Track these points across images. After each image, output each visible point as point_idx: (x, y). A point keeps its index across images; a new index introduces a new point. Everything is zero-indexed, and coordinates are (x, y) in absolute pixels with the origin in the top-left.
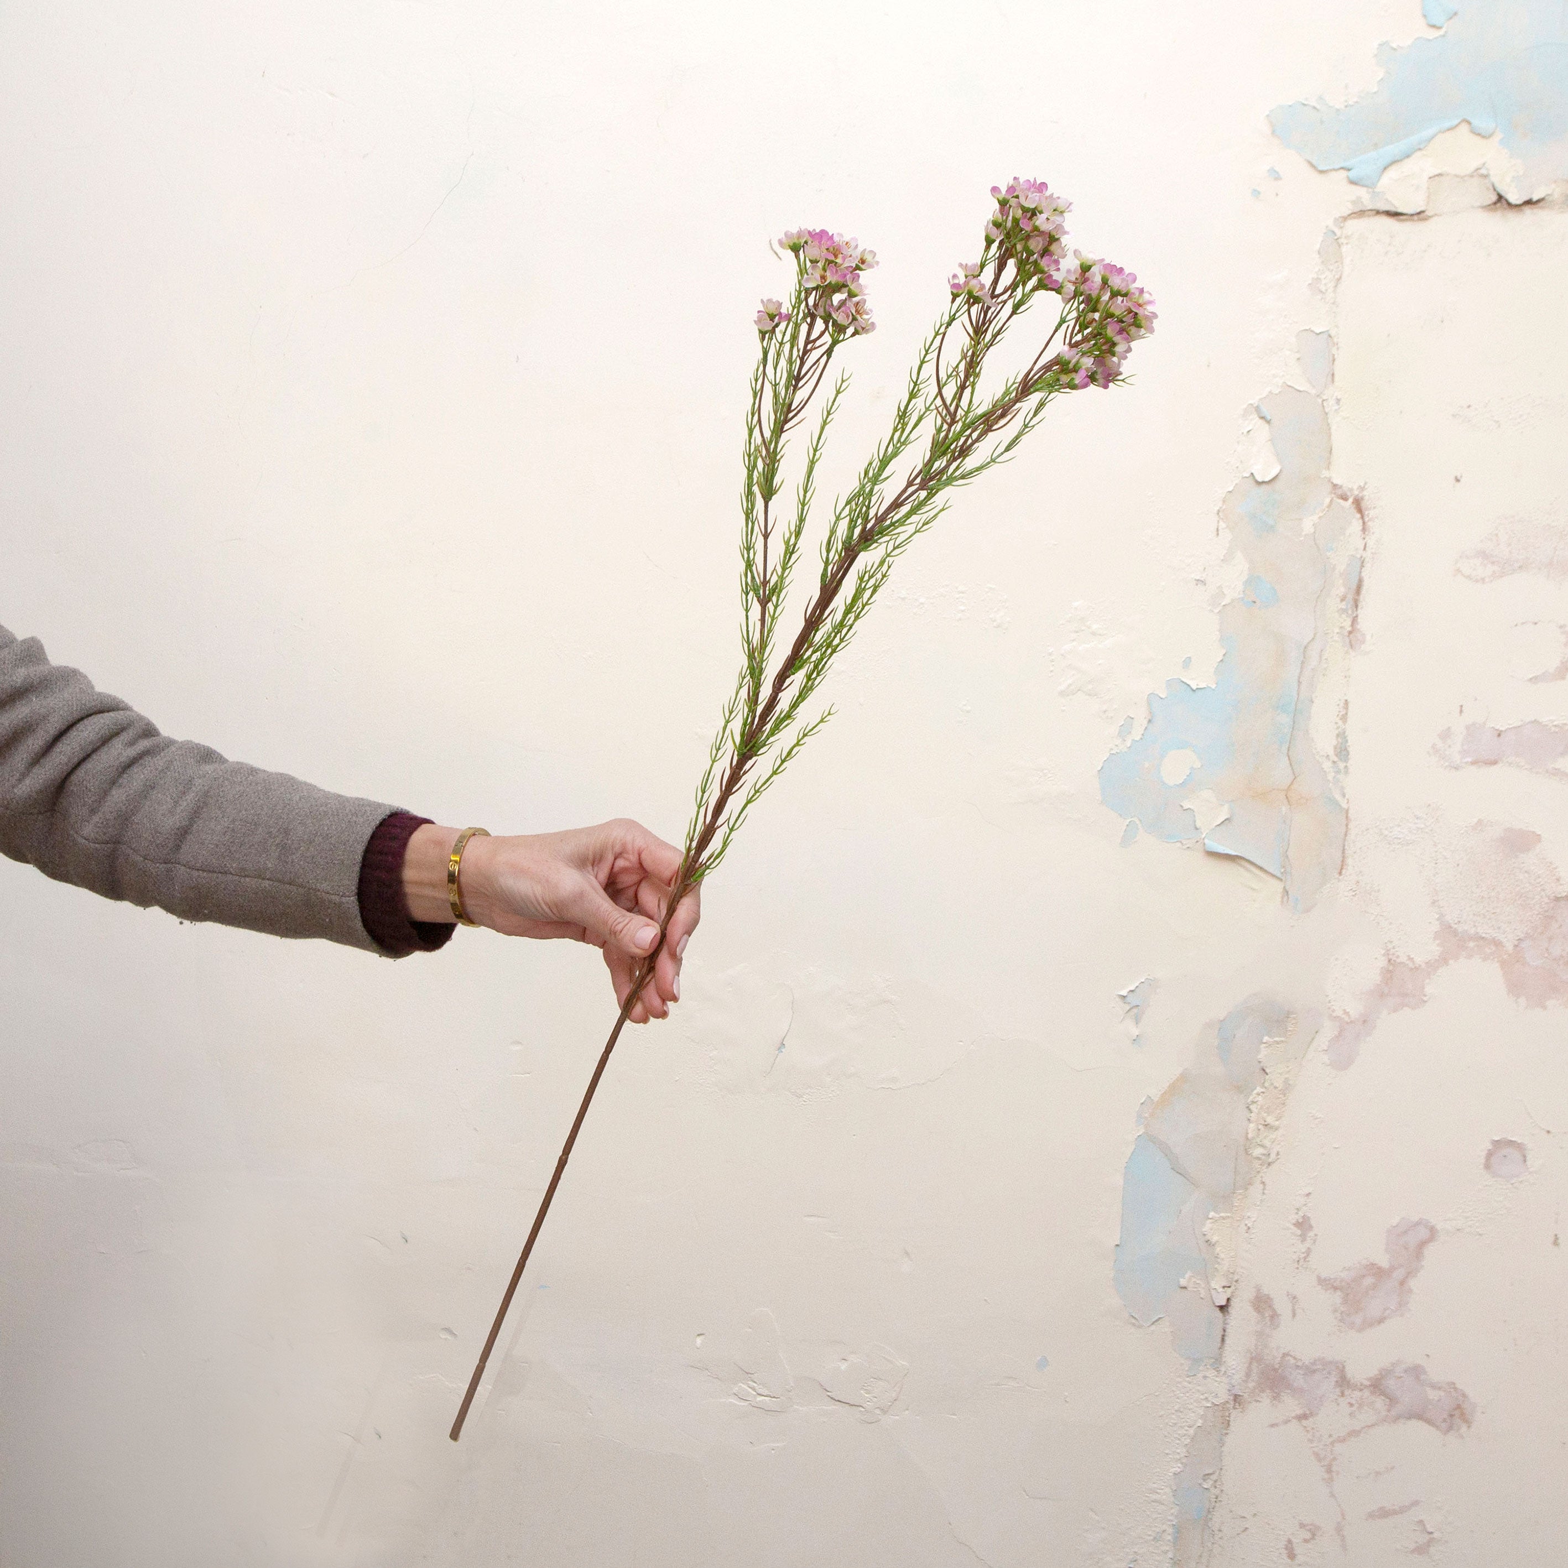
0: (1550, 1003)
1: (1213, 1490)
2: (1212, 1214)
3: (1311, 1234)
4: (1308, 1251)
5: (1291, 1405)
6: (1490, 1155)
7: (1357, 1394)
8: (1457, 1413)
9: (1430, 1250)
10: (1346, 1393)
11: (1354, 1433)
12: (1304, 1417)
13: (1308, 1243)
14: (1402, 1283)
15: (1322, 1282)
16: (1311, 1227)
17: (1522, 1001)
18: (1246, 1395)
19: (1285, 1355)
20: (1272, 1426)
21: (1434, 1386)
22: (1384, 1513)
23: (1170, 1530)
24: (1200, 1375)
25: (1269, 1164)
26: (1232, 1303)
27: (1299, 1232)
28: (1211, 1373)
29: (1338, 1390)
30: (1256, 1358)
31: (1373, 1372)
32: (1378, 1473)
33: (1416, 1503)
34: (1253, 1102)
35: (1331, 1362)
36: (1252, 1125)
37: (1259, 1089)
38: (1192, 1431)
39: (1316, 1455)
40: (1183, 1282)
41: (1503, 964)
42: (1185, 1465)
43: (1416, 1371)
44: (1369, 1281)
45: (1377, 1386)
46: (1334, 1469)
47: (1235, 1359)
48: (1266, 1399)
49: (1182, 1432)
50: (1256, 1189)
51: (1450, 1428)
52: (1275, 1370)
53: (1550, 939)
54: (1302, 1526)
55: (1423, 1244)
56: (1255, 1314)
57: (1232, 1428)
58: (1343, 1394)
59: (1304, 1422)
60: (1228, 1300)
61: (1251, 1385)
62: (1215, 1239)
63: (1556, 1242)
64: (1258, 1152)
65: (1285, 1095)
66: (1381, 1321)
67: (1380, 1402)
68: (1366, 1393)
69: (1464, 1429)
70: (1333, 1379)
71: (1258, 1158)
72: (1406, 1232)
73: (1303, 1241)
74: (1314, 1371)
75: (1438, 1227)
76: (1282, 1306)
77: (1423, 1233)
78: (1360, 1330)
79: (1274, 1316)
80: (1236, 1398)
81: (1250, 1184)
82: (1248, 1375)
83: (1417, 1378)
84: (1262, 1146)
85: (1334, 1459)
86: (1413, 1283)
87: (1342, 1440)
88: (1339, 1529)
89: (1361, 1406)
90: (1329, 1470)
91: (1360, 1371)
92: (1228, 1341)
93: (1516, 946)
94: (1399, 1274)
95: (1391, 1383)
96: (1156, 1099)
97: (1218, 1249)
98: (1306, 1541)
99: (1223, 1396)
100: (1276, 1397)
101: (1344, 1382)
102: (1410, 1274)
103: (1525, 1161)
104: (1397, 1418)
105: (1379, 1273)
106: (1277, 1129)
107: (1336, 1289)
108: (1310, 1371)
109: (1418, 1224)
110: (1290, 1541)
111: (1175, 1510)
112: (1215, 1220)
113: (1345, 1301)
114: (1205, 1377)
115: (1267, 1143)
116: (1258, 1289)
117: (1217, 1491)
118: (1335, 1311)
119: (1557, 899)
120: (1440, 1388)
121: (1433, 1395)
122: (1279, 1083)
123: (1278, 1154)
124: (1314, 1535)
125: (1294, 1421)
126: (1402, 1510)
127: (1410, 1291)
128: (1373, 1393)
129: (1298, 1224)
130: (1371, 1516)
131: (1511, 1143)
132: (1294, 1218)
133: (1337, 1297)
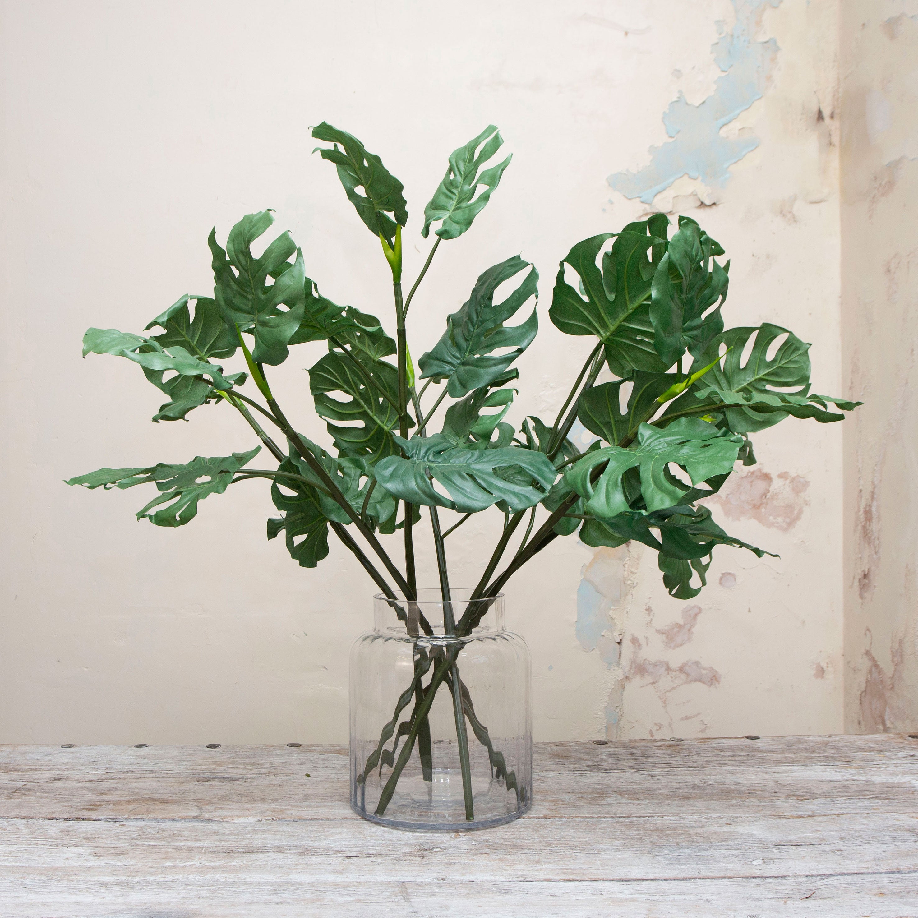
0: (742, 518)
1: (620, 713)
2: (612, 607)
3: (652, 613)
4: (651, 620)
5: (648, 679)
6: (721, 579)
7: (674, 673)
8: (714, 678)
9: (699, 617)
10: (670, 673)
11: (673, 688)
12: (654, 683)
13: (651, 617)
14: (689, 630)
15: (658, 631)
16: (652, 610)
17: (730, 518)
18: (630, 676)
19: (645, 660)
20: (642, 687)
21: (704, 669)
22: (687, 718)
23: (604, 728)
24: (612, 669)
25: (634, 587)
26: (624, 641)
27: (647, 612)
28: (616, 668)
29: (666, 672)
30: (633, 662)
31: (680, 665)
32: (684, 703)
33: (699, 714)
34: (626, 564)
35: (663, 662)
36: (626, 573)
37: (627, 558)
38: (610, 690)
39: (659, 697)
40: (603, 634)
41: (722, 505)
42: (608, 703)
43: (697, 663)
44: (676, 630)
45: (681, 669)
46: (667, 702)
47: (625, 662)
48: (638, 677)
49: (606, 691)
50: (629, 597)
51: (711, 685)
52: (641, 666)
53: (740, 494)
54: (656, 724)
55: (696, 615)
56: (632, 645)
57: (626, 689)
58: (668, 674)
59: (654, 685)
60: (621, 640)
61: (632, 672)
62: (614, 617)
63: (749, 611)
64: (629, 582)
65: (638, 560)
66: (682, 645)
67: (683, 676)
68: (678, 673)
69: (717, 684)
70: (664, 668)
71: (629, 585)
72: (689, 610)
73: (649, 616)
74: (656, 666)
75: (703, 608)
76: (642, 641)
77: (697, 610)
78: (673, 649)
79: (640, 645)
80: (627, 677)
81: (627, 595)
82: (631, 668)
83: (698, 666)
84: (631, 580)
85: (667, 699)
86: (693, 630)
87: (669, 691)
88: (670, 725)
89: (676, 678)
90: (665, 703)
91: (675, 664)
92: (622, 655)
93: (727, 497)
94: (687, 627)
95: (687, 668)
96: (587, 564)
97: (616, 621)
98: (657, 730)
99: (622, 677)
100: (642, 676)
101: (668, 669)
102: (692, 626)
103: (735, 580)
104: (691, 682)
105: (680, 627)
106: (636, 573)
107: (663, 633)
108: (655, 665)
109: (694, 607)
110: (651, 731)
111: (605, 720)
112: (614, 610)
113: (667, 638)
114: (614, 670)
115: (632, 579)
116: (633, 635)
117: (622, 713)
118: (663, 642)
119: (742, 478)
120: (706, 669)
121: (704, 672)
122: (636, 556)
123: (637, 583)
124: (660, 727)
125: (650, 685)
126: (694, 717)
127: (693, 633)
128: (680, 672)
129: (647, 610)
130: (682, 719)
131: (729, 574)
132: (645, 607)
133: (664, 637)
